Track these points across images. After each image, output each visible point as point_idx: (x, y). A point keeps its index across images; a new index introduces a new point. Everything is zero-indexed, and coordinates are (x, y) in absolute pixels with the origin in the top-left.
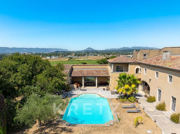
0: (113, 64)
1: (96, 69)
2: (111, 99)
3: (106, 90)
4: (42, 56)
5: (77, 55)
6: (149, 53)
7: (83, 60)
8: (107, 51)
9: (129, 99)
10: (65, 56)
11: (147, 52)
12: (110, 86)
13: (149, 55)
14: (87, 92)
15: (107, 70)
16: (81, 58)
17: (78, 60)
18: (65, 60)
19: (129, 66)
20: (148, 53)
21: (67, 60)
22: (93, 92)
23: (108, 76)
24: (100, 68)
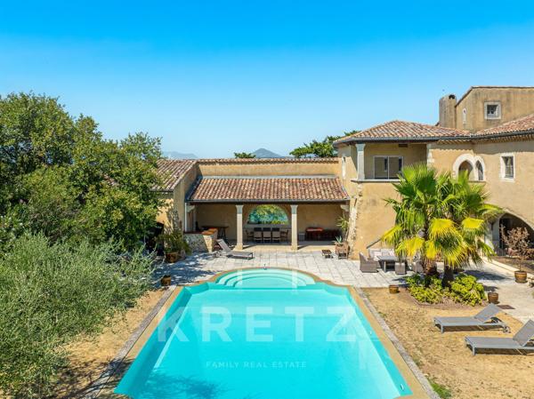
0: (364, 145)
1: (291, 178)
2: (367, 292)
3: (336, 257)
6: (508, 100)
9: (456, 286)
11: (498, 97)
12: (354, 238)
13: (509, 110)
14: (256, 262)
15: (334, 181)
19: (430, 155)
20: (504, 99)
22: (283, 262)
23: (341, 198)
24: (306, 172)
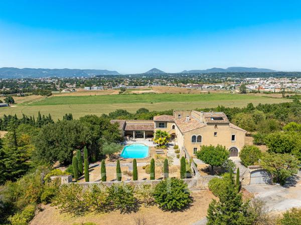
2: (151, 147)
3: (151, 141)
4: (77, 86)
5: (133, 84)
6: (183, 114)
7: (143, 94)
8: (186, 74)
10: (114, 85)
12: (154, 138)
14: (137, 142)
16: (139, 89)
17: (134, 94)
18: (114, 93)
19: (167, 124)
21: (117, 92)
22: (141, 142)
23: (153, 130)
